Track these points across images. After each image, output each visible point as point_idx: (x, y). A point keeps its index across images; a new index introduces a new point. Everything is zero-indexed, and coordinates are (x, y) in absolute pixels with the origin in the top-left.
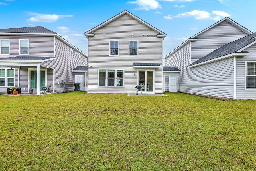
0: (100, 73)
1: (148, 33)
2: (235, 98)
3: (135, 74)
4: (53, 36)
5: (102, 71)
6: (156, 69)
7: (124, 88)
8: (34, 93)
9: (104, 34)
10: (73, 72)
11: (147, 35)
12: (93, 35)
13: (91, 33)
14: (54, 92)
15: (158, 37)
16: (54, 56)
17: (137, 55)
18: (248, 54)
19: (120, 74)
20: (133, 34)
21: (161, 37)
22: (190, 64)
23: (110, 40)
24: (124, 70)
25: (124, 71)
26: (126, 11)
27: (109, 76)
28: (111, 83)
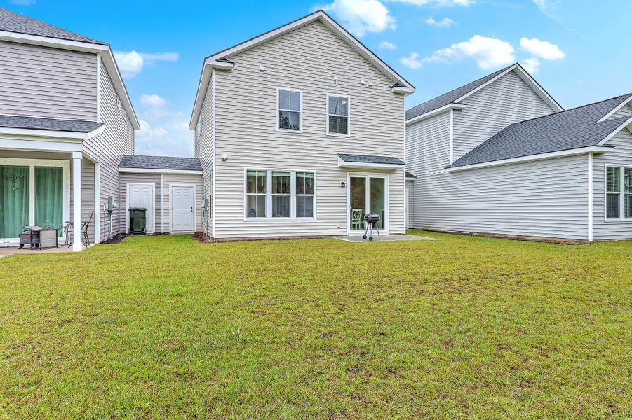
0: (250, 178)
1: (372, 79)
2: (590, 238)
3: (342, 183)
4: (95, 55)
5: (256, 174)
6: (391, 171)
7: (314, 222)
8: (42, 246)
9: (262, 69)
10: (120, 173)
11: (371, 84)
12: (231, 65)
13: (223, 60)
14: (97, 240)
15: (396, 93)
16: (99, 121)
17: (346, 133)
18: (612, 150)
19: (305, 184)
20: (336, 78)
21: (402, 94)
22: (451, 162)
23: (278, 88)
24: (315, 172)
25: (315, 175)
26: (321, 14)
27: (276, 189)
28: (281, 209)
